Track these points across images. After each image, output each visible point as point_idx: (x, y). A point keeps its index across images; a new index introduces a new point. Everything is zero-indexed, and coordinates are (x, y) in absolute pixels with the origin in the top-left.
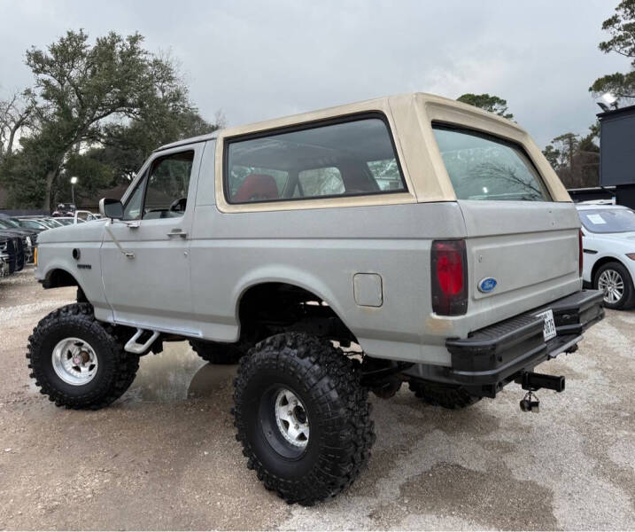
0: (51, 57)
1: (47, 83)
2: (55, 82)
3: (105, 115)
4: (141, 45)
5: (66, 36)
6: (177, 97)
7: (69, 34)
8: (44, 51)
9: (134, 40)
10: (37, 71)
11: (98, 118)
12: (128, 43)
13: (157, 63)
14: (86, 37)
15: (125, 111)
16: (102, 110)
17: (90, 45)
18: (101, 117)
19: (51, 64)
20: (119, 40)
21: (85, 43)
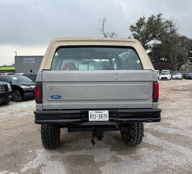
0: (136, 26)
1: (134, 34)
2: (137, 33)
3: (149, 41)
4: (161, 17)
5: (139, 19)
6: (173, 32)
7: (140, 18)
8: (134, 25)
9: (159, 16)
10: (132, 31)
11: (147, 42)
12: (157, 17)
13: (167, 22)
14: (145, 18)
15: (155, 39)
16: (148, 40)
17: (146, 20)
18: (148, 42)
19: (136, 28)
20: (154, 17)
21: (145, 20)
